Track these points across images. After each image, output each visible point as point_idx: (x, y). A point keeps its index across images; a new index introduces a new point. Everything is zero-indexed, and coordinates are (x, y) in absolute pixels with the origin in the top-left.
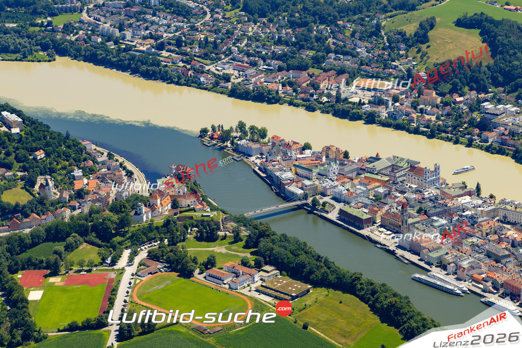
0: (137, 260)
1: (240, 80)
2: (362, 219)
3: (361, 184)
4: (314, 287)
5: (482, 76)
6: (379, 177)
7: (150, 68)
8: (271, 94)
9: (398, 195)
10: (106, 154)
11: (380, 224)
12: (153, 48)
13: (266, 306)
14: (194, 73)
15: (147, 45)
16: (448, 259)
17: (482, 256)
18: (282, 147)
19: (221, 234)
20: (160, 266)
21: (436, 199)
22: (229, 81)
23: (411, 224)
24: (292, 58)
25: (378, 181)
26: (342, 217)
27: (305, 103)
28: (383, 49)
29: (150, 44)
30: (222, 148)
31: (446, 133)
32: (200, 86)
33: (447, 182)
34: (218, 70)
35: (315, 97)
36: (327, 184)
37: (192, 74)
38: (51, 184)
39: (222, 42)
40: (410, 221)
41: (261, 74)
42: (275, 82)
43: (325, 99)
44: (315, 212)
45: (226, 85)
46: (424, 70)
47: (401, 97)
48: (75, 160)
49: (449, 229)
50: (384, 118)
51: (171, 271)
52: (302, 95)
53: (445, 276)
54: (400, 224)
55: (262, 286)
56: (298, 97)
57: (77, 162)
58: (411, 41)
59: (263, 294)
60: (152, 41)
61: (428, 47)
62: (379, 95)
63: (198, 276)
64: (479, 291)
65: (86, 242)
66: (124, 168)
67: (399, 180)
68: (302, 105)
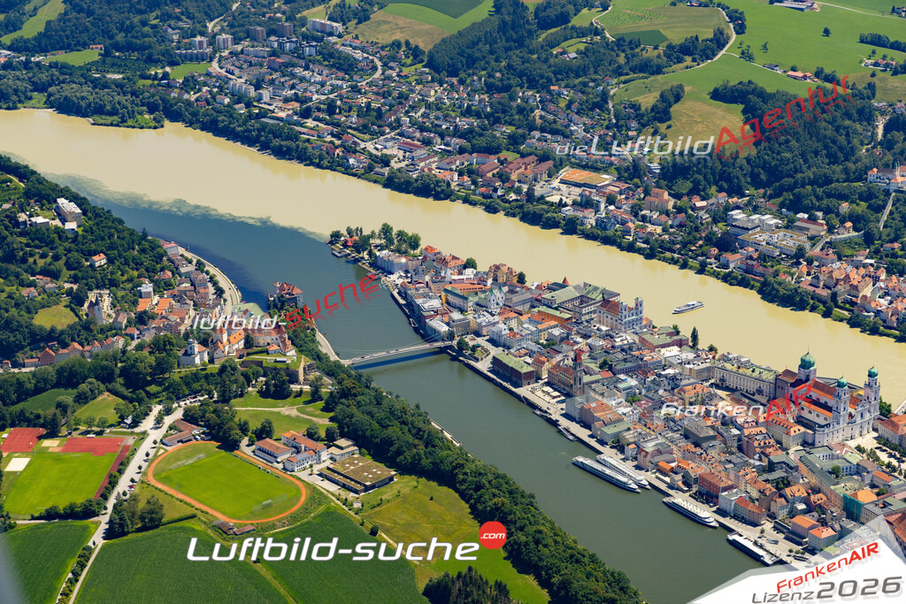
0: (168, 420)
1: (403, 164)
2: (520, 373)
3: (531, 321)
4: (401, 474)
5: (736, 172)
6: (557, 313)
7: (284, 143)
8: (440, 187)
9: (579, 339)
10: (195, 262)
11: (546, 380)
12: (296, 114)
13: (327, 497)
14: (343, 152)
15: (289, 110)
16: (627, 437)
17: (677, 435)
18: (436, 262)
19: (295, 388)
20: (196, 431)
21: (630, 349)
22: (388, 166)
23: (587, 384)
24: (481, 135)
25: (555, 318)
26: (496, 368)
27: (485, 201)
28: (608, 128)
29: (293, 109)
30: (356, 261)
31: (672, 252)
32: (348, 171)
33: (654, 324)
34: (377, 149)
35: (500, 192)
36: (485, 319)
37: (341, 154)
38: (107, 302)
39: (390, 110)
40: (587, 379)
41: (434, 156)
42: (451, 170)
43: (513, 196)
44: (461, 358)
45: (382, 170)
46: (659, 161)
47: (619, 197)
48: (147, 270)
49: (640, 393)
50: (589, 226)
51: (210, 440)
52: (483, 189)
53: (622, 462)
54: (572, 382)
55: (328, 468)
56: (477, 192)
57: (150, 273)
58: (645, 118)
59: (328, 480)
60: (297, 105)
61: (669, 127)
62: (587, 193)
63: (246, 450)
64: (663, 487)
65: (109, 391)
66: (215, 284)
67: (584, 318)
68: (481, 204)
